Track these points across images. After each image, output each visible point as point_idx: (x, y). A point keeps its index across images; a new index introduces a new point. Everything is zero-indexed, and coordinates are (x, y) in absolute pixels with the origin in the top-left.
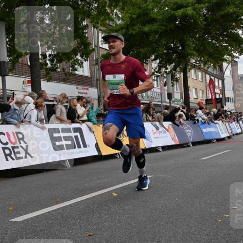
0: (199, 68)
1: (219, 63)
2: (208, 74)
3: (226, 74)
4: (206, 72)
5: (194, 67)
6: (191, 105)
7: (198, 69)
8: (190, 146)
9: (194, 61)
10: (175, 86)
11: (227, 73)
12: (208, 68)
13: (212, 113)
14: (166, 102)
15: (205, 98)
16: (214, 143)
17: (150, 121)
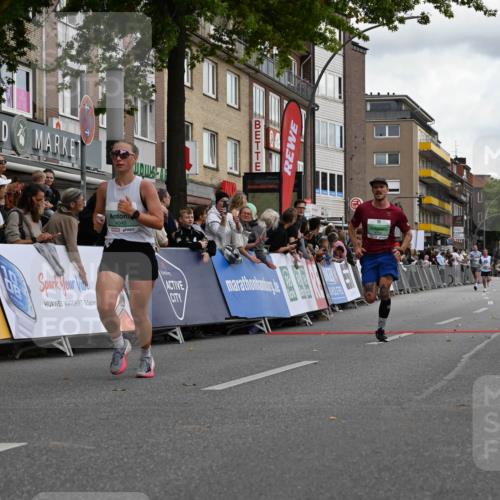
0: (230, 60)
1: (299, 47)
2: (262, 84)
3: (321, 90)
4: (255, 76)
5: (209, 51)
6: (191, 189)
7: (223, 60)
8: (176, 341)
9: (211, 29)
10: (139, 115)
11: (328, 85)
12: (260, 61)
13: (262, 224)
14: (101, 175)
15: (245, 169)
16: (260, 331)
17: (34, 240)
